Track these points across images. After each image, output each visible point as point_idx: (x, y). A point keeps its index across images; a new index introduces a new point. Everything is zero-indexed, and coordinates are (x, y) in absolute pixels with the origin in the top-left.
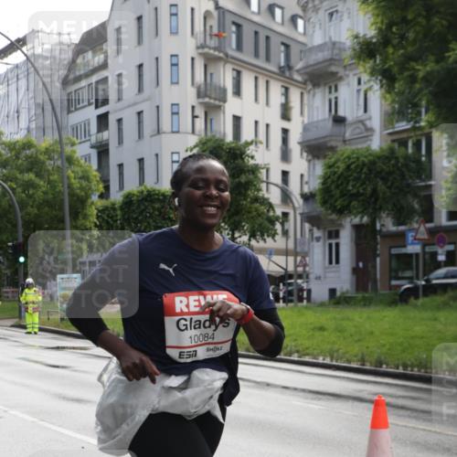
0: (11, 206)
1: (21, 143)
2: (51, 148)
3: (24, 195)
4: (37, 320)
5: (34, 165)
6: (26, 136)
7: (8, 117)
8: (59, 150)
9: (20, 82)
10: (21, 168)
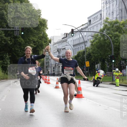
0: (110, 43)
1: (114, 22)
2: (125, 23)
3: (115, 40)
4: (118, 82)
5: (118, 29)
6: (116, 20)
7: (109, 14)
9: (114, 2)
10: (114, 30)
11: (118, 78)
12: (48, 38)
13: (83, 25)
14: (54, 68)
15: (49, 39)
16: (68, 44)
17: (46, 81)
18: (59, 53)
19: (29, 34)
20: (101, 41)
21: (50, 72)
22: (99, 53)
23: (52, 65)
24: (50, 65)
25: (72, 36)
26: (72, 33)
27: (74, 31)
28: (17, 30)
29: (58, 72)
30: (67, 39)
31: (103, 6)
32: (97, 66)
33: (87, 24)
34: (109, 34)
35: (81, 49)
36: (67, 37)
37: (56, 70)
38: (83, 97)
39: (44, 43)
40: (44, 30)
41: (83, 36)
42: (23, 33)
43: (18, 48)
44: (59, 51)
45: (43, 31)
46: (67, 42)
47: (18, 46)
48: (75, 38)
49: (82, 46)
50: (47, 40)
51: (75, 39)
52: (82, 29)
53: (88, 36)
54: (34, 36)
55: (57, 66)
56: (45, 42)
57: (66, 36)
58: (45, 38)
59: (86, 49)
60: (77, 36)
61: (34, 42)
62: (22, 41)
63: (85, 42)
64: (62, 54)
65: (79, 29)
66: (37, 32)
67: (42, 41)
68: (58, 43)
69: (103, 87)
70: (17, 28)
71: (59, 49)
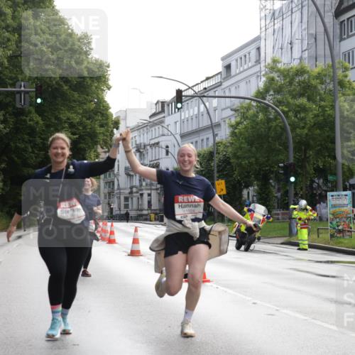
0: (284, 129)
1: (294, 70)
2: (324, 72)
3: (296, 120)
4: (306, 237)
5: (307, 90)
6: (299, 64)
7: (282, 49)
8: (332, 74)
9: (294, 15)
10: (294, 93)
11: (304, 225)
12: (112, 115)
13: (208, 79)
14: (126, 199)
15: (114, 116)
16: (166, 132)
17: (103, 234)
18: (140, 156)
19: (57, 104)
20: (257, 124)
21: (117, 209)
22: (253, 157)
23: (122, 191)
24: (116, 192)
25: (179, 109)
26: (177, 99)
27: (183, 94)
28: (23, 91)
29: (138, 210)
30: (164, 117)
31: (263, 25)
32: (248, 193)
33: (219, 76)
34: (280, 103)
35: (202, 146)
36: (163, 111)
37: (134, 204)
38: (208, 281)
39: (99, 130)
40: (100, 92)
41: (207, 110)
42: (39, 101)
43: (26, 142)
44: (140, 150)
45: (98, 95)
46: (163, 125)
47: (26, 136)
48: (185, 114)
49: (205, 138)
50: (107, 119)
51: (187, 116)
52: (205, 89)
53: (222, 110)
54: (71, 109)
55: (137, 192)
56: (102, 126)
57: (160, 109)
58: (103, 115)
59: (217, 144)
60: (192, 110)
61: (72, 126)
62: (37, 123)
63: (213, 127)
64: (150, 158)
65: (196, 89)
66: (79, 97)
67: (95, 124)
68: (138, 128)
69: (264, 252)
70: (24, 87)
71: (142, 145)
